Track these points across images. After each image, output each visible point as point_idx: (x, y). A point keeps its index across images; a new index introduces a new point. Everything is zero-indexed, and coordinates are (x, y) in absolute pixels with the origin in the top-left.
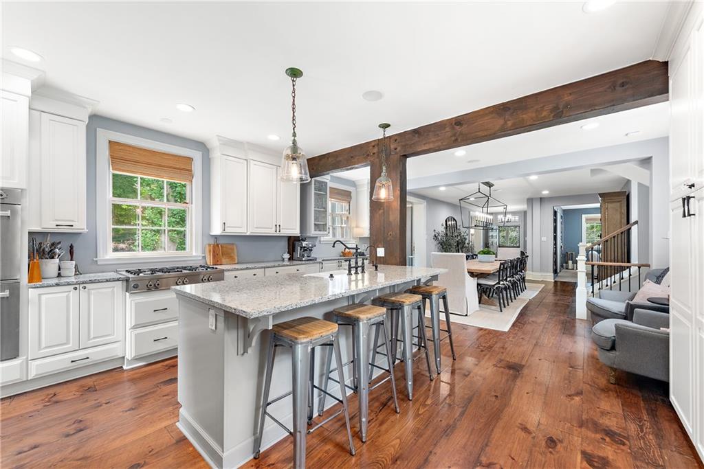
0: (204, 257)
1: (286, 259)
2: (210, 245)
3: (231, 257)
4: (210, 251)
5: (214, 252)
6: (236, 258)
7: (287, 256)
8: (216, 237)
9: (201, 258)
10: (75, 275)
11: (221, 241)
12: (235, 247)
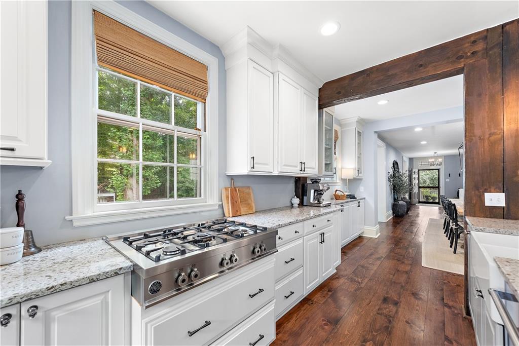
0: (222, 206)
1: (296, 205)
2: (226, 189)
3: (249, 204)
4: (227, 197)
5: (232, 198)
6: (253, 205)
7: (296, 201)
8: (232, 178)
9: (217, 207)
10: (24, 255)
11: (238, 184)
12: (251, 191)
